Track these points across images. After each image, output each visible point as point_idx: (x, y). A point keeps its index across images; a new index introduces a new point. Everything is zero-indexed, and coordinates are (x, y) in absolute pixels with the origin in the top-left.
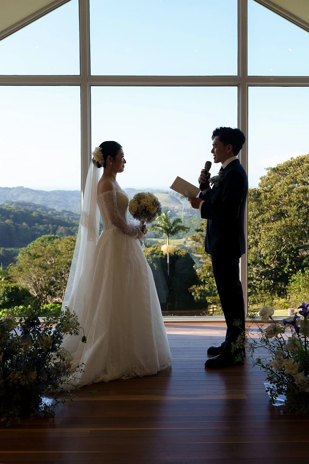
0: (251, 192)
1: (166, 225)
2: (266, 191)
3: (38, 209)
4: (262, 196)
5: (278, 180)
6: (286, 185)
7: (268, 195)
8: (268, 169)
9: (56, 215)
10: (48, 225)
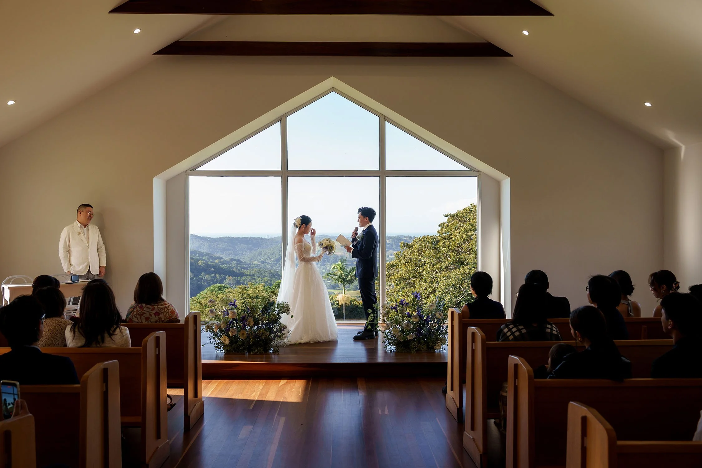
0: (429, 240)
1: (341, 274)
2: (445, 239)
3: (204, 258)
4: (441, 244)
5: (456, 228)
6: (465, 232)
7: (447, 243)
8: (447, 216)
9: (224, 264)
10: (215, 275)
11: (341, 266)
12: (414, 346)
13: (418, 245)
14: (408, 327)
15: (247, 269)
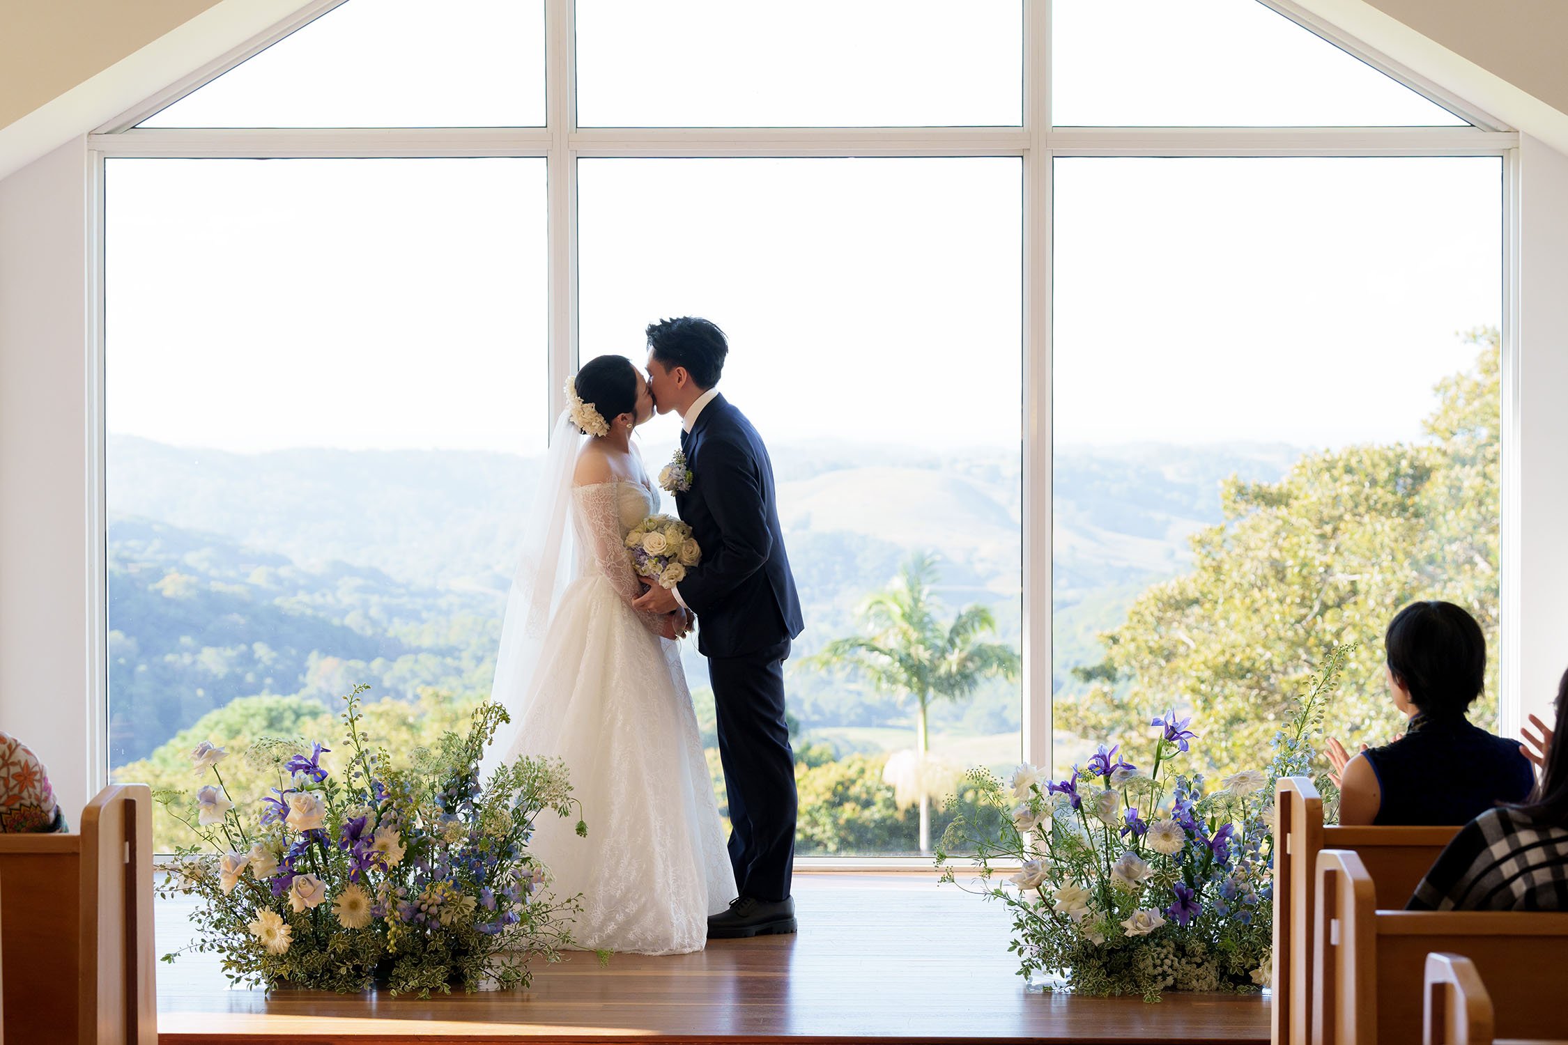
0: (1374, 466)
1: (910, 642)
2: (1457, 459)
3: (190, 558)
4: (1438, 487)
8: (1475, 338)
9: (295, 589)
10: (250, 646)
11: (907, 601)
13: (1314, 495)
15: (414, 616)
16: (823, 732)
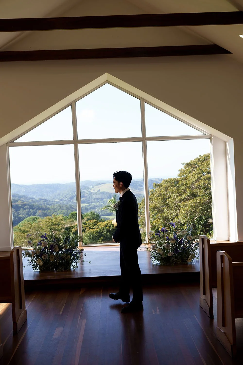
0: (172, 181)
2: (182, 179)
3: (22, 199)
4: (180, 183)
5: (190, 172)
6: (196, 175)
7: (184, 182)
8: (184, 164)
9: (35, 202)
11: (114, 200)
12: (172, 260)
13: (165, 185)
14: (168, 247)
15: (51, 205)
16: (103, 217)
